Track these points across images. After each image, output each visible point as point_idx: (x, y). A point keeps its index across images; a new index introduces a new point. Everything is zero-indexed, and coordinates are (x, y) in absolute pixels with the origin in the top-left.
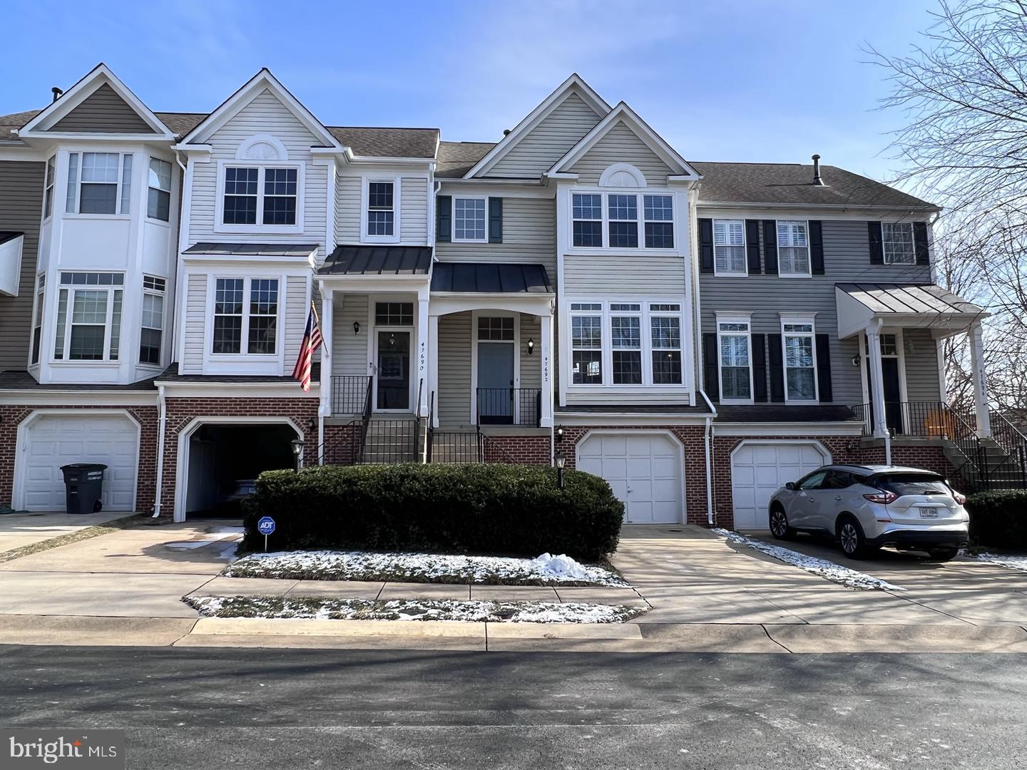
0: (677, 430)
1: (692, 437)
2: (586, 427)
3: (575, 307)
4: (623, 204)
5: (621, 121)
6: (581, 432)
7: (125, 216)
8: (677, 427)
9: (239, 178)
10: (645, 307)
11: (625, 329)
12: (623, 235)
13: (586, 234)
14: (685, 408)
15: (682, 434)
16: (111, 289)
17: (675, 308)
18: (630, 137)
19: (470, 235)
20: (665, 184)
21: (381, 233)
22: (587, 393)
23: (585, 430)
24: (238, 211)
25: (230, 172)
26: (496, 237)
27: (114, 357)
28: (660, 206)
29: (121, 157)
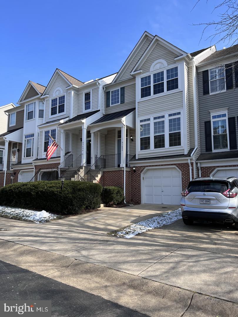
2: (144, 166)
3: (141, 121)
5: (158, 43)
6: (142, 168)
7: (34, 119)
9: (54, 101)
10: (167, 116)
11: (159, 126)
12: (159, 89)
13: (145, 92)
15: (180, 167)
17: (179, 113)
18: (162, 48)
19: (115, 103)
20: (175, 62)
21: (88, 109)
22: (146, 153)
24: (54, 112)
25: (52, 100)
26: (123, 102)
28: (173, 72)
29: (34, 103)
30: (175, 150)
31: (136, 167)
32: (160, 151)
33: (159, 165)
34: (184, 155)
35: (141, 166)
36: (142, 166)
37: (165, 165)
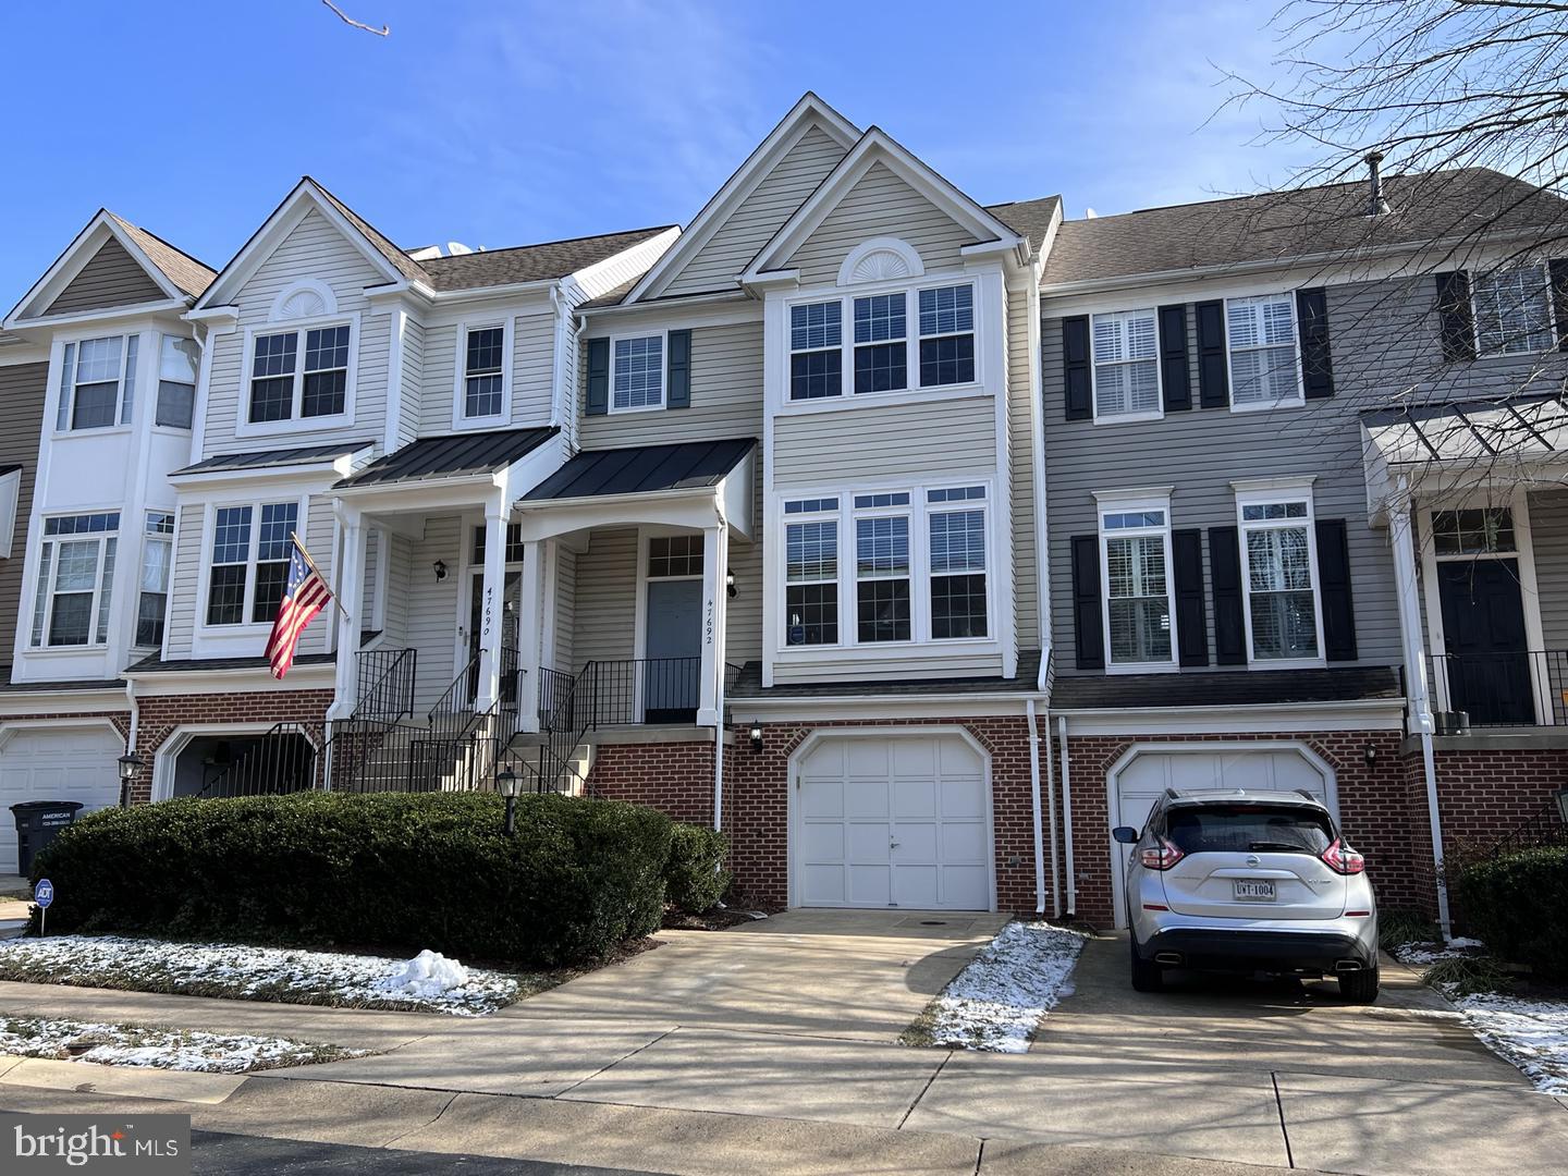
0: (977, 726)
1: (1004, 738)
2: (805, 724)
3: (792, 507)
4: (880, 313)
5: (878, 163)
6: (795, 734)
7: (126, 427)
8: (976, 720)
9: (273, 349)
10: (919, 498)
11: (881, 540)
12: (880, 370)
13: (813, 376)
14: (994, 682)
15: (985, 732)
16: (102, 537)
17: (978, 493)
18: (896, 188)
19: (638, 401)
20: (959, 263)
21: (484, 412)
22: (812, 660)
23: (804, 729)
24: (268, 402)
25: (261, 343)
26: (680, 399)
27: (101, 639)
28: (951, 306)
29: (125, 341)
30: (960, 653)
31: (767, 725)
32: (886, 656)
33: (885, 722)
34: (1000, 678)
35: (791, 724)
36: (796, 724)
37: (913, 722)
